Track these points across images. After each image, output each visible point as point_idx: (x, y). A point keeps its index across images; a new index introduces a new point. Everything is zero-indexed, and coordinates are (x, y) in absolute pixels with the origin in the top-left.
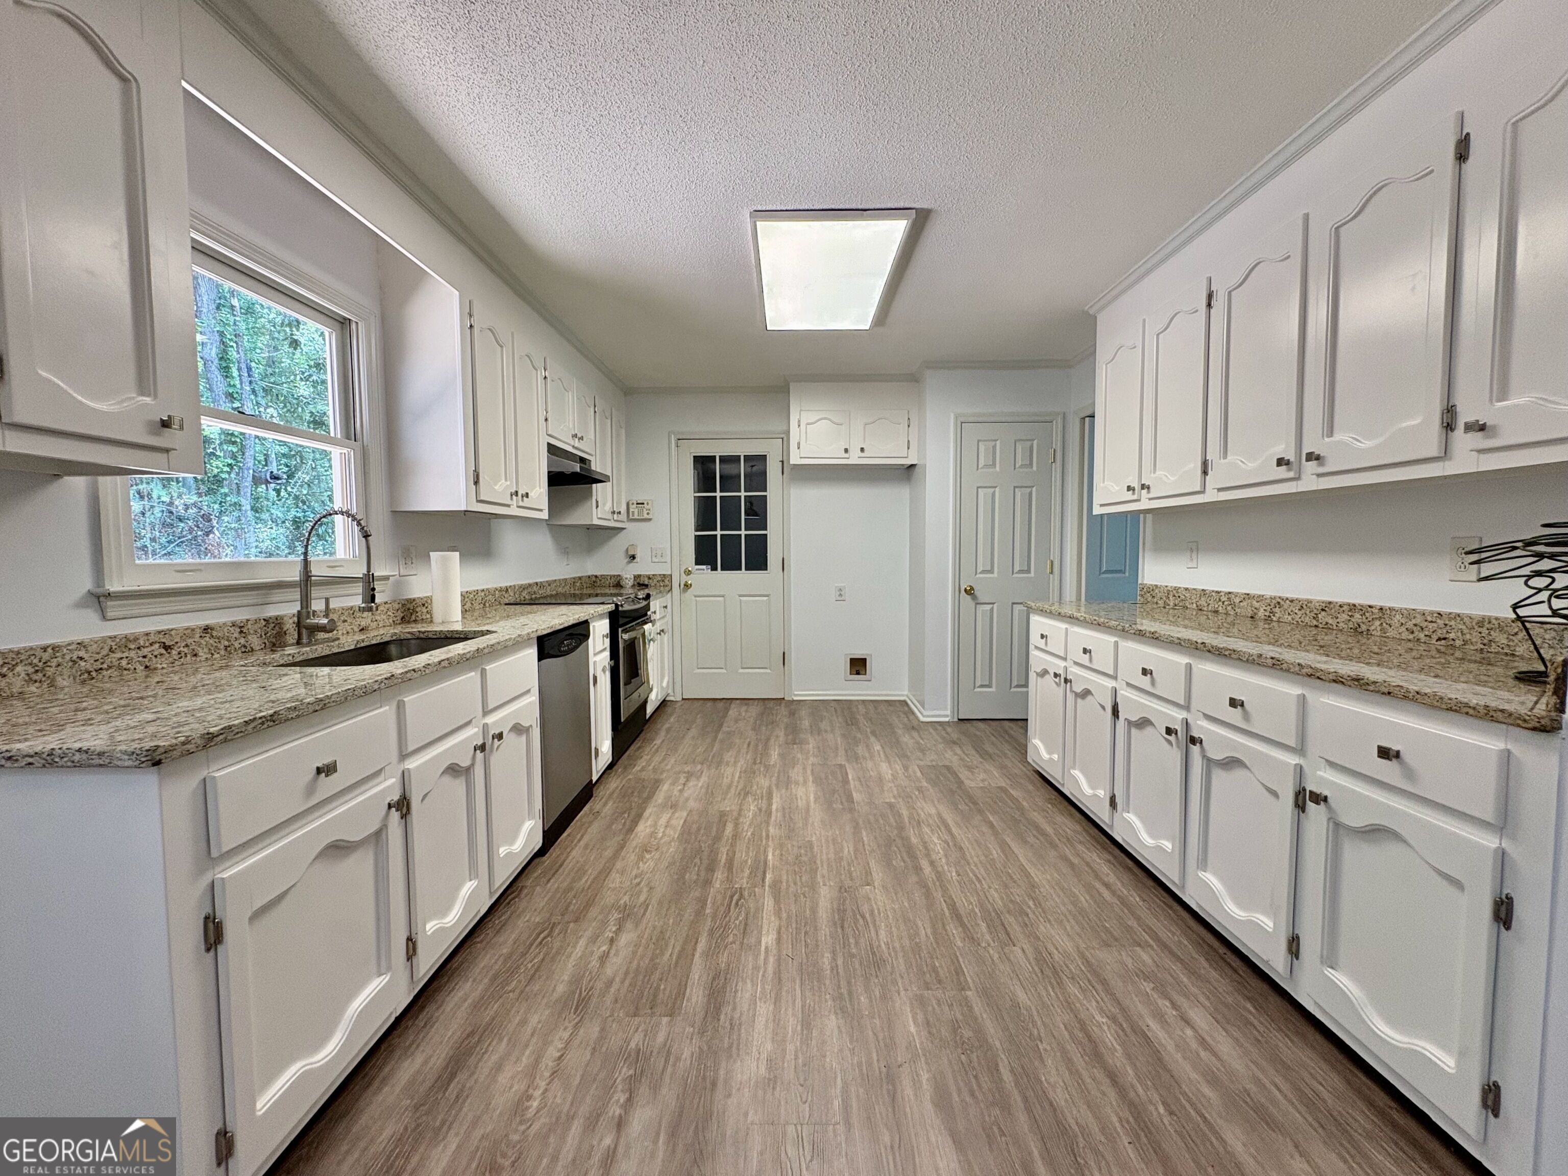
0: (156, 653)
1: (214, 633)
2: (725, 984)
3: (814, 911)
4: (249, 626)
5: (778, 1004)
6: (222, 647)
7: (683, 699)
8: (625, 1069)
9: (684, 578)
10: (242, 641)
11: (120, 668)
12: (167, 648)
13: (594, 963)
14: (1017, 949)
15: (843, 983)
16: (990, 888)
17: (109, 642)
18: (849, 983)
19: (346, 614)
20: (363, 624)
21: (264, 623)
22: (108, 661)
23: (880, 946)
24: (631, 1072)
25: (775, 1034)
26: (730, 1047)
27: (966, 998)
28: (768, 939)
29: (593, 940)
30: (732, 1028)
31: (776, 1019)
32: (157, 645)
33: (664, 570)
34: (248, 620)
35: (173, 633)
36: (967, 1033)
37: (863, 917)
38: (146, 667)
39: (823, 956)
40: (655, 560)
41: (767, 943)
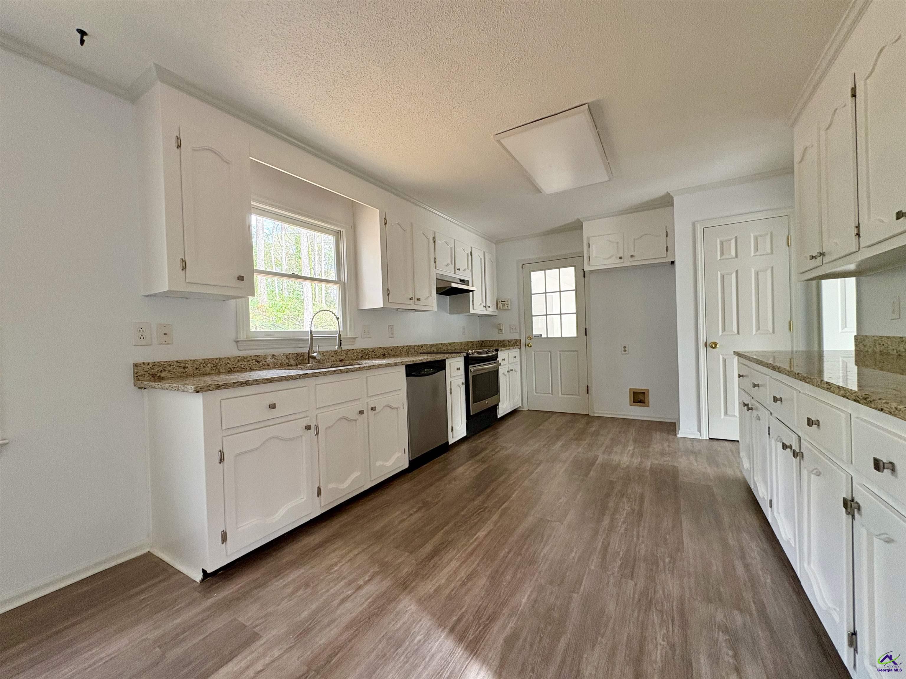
0: (254, 363)
1: (276, 358)
2: (444, 548)
3: (517, 527)
4: (290, 356)
5: (462, 565)
6: (279, 363)
7: (528, 410)
8: (376, 568)
9: (528, 341)
10: (287, 361)
11: (241, 368)
12: (258, 362)
13: (397, 522)
14: (631, 583)
15: (504, 566)
16: (643, 542)
17: (238, 358)
18: (507, 567)
19: (333, 353)
20: (342, 358)
21: (296, 355)
22: (237, 365)
23: (540, 554)
24: (378, 570)
25: (450, 577)
26: (426, 575)
27: (571, 598)
28: (481, 534)
29: (403, 513)
30: (434, 566)
31: (456, 572)
32: (254, 361)
33: (516, 337)
34: (290, 354)
35: (260, 356)
36: (556, 614)
37: (542, 538)
38: (250, 368)
39: (504, 549)
40: (512, 331)
41: (479, 535)
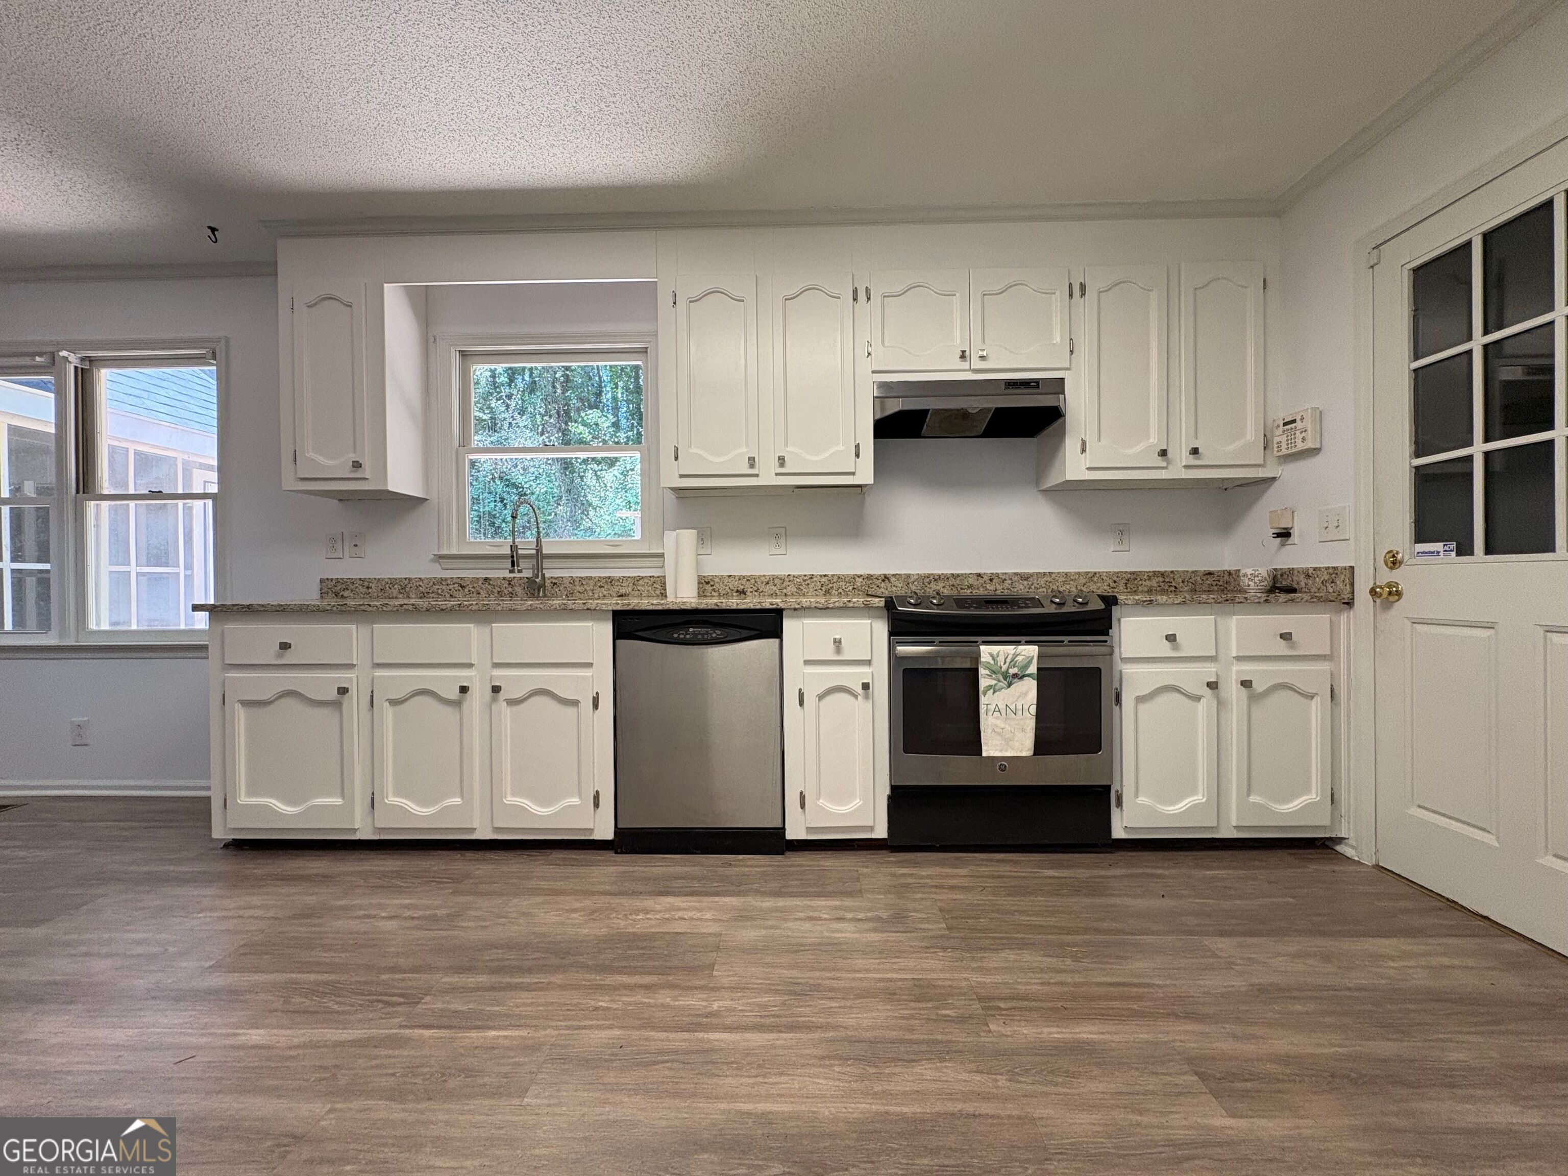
0: (457, 589)
1: (491, 583)
6: (496, 591)
7: (1376, 865)
9: (1386, 576)
12: (462, 587)
17: (433, 579)
22: (433, 588)
32: (457, 585)
35: (467, 579)
40: (1325, 536)
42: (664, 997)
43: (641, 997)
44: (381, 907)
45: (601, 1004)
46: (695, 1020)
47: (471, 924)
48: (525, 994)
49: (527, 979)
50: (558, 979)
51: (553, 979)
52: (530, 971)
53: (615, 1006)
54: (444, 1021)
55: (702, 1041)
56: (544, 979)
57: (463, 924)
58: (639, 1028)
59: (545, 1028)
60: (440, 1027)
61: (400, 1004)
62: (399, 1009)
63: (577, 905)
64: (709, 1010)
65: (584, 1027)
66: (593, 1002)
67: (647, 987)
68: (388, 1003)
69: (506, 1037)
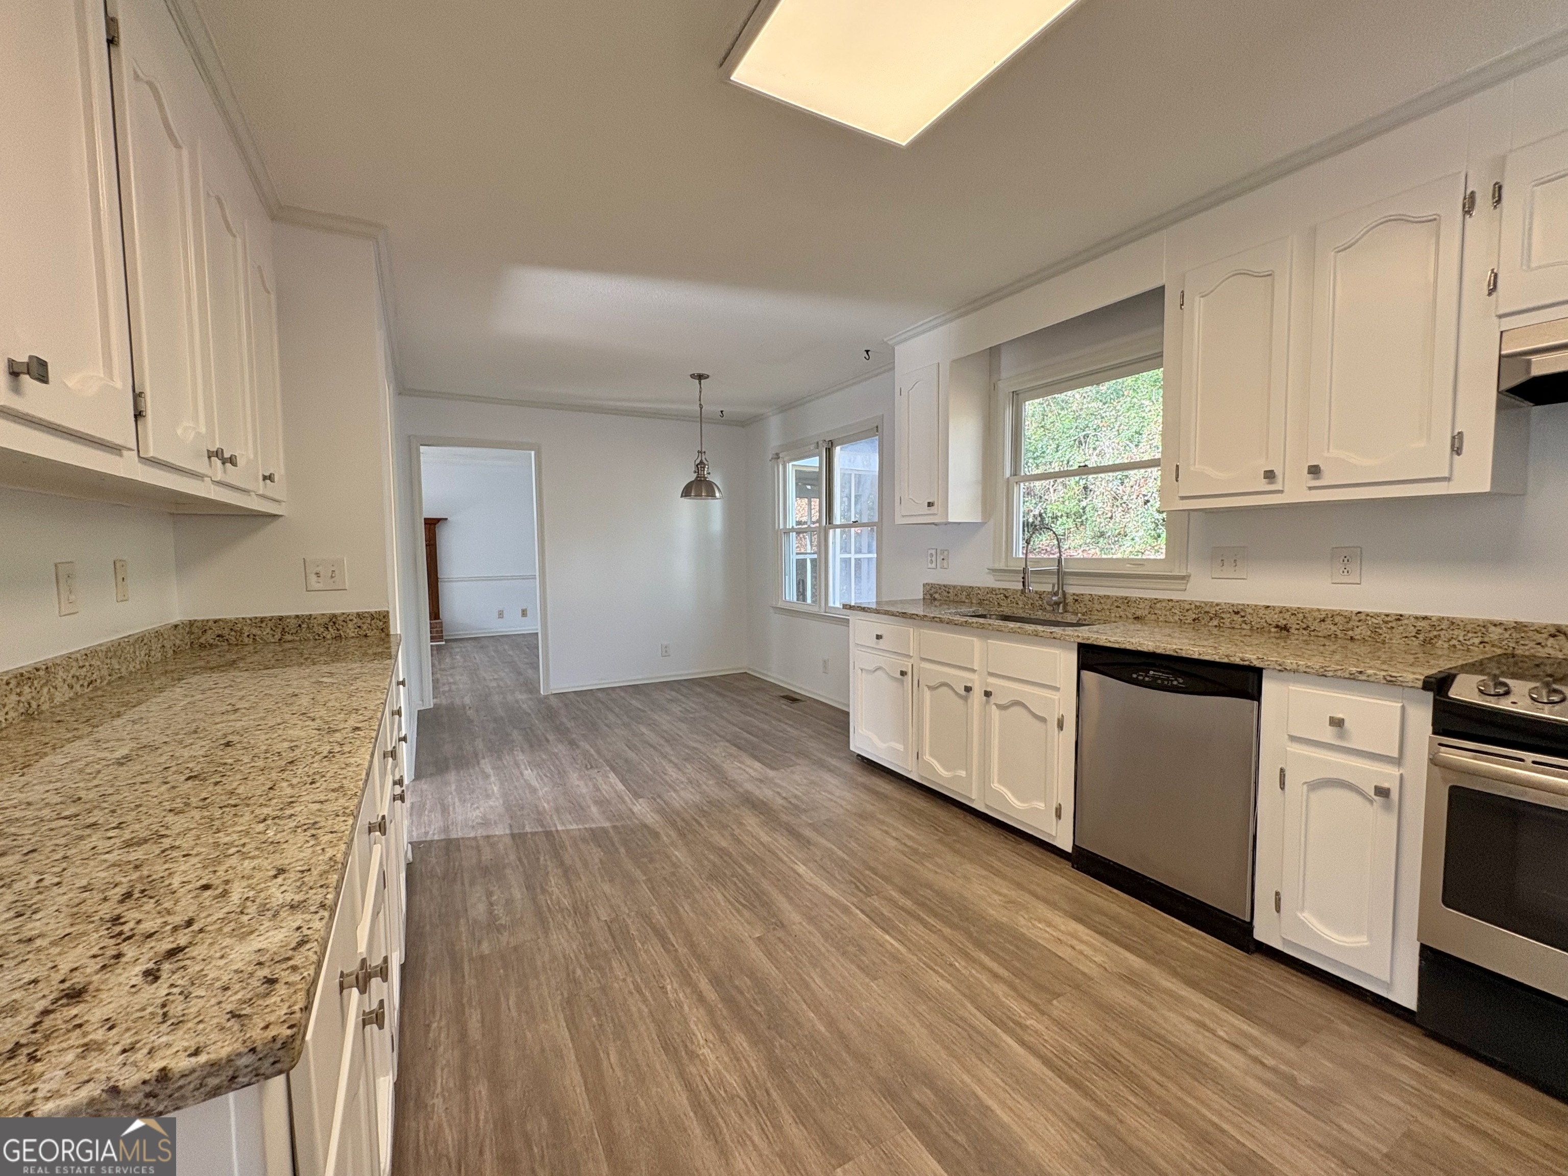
12: (1006, 597)
15: (730, 861)
23: (718, 889)
42: (999, 989)
43: (984, 978)
44: (896, 829)
45: (957, 964)
46: (1005, 1018)
47: (930, 866)
48: (921, 927)
49: (931, 921)
50: (947, 931)
51: (943, 929)
52: (936, 915)
53: (964, 972)
54: (872, 915)
55: (996, 1035)
56: (939, 925)
57: (927, 864)
58: (965, 995)
59: (914, 954)
60: (868, 916)
61: (861, 891)
62: (860, 894)
63: (1005, 891)
64: (1023, 1021)
65: (934, 970)
66: (952, 959)
67: (996, 976)
68: (857, 887)
69: (891, 944)
